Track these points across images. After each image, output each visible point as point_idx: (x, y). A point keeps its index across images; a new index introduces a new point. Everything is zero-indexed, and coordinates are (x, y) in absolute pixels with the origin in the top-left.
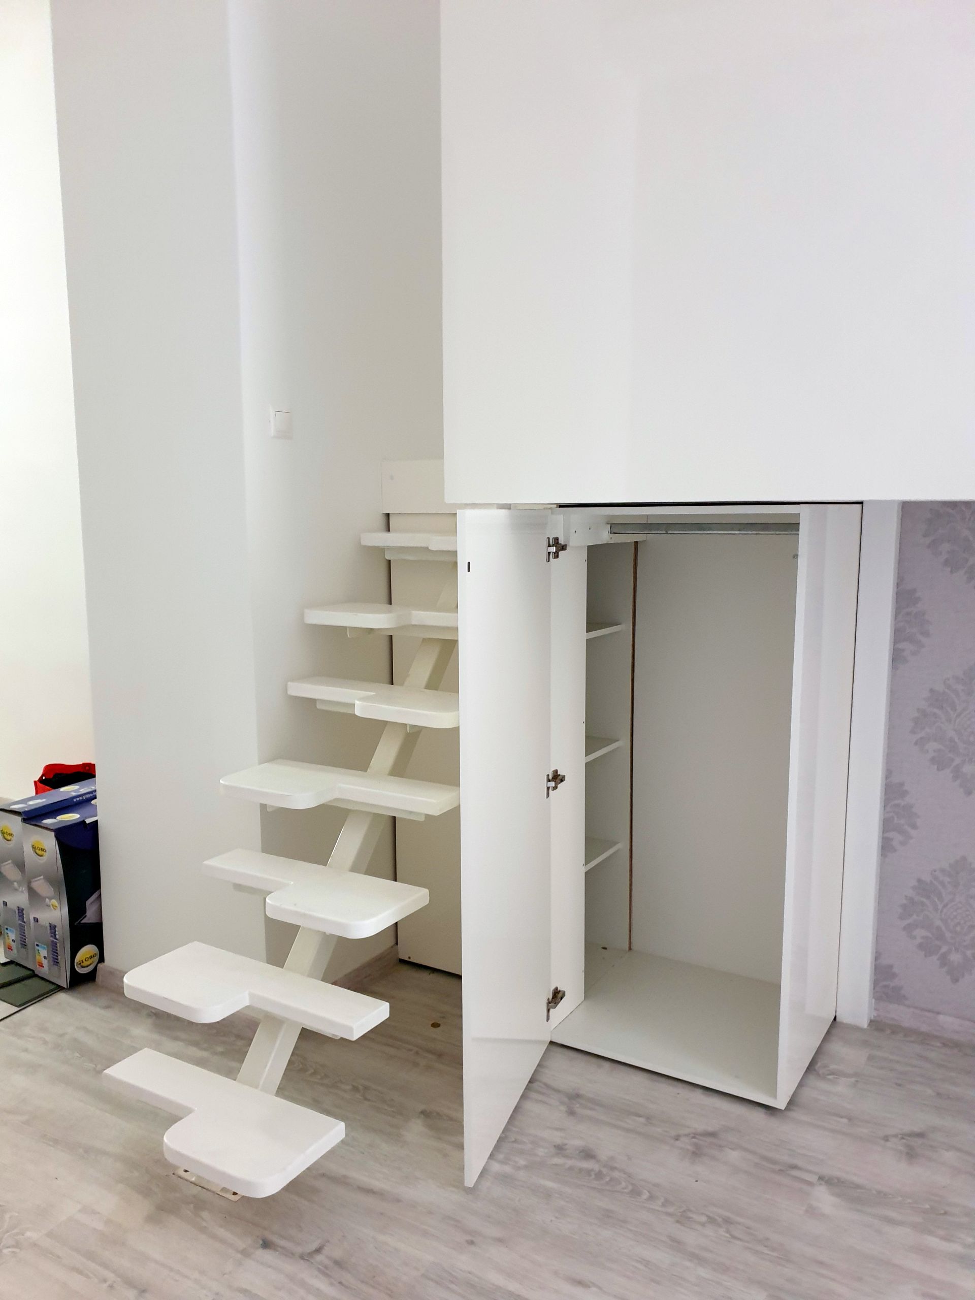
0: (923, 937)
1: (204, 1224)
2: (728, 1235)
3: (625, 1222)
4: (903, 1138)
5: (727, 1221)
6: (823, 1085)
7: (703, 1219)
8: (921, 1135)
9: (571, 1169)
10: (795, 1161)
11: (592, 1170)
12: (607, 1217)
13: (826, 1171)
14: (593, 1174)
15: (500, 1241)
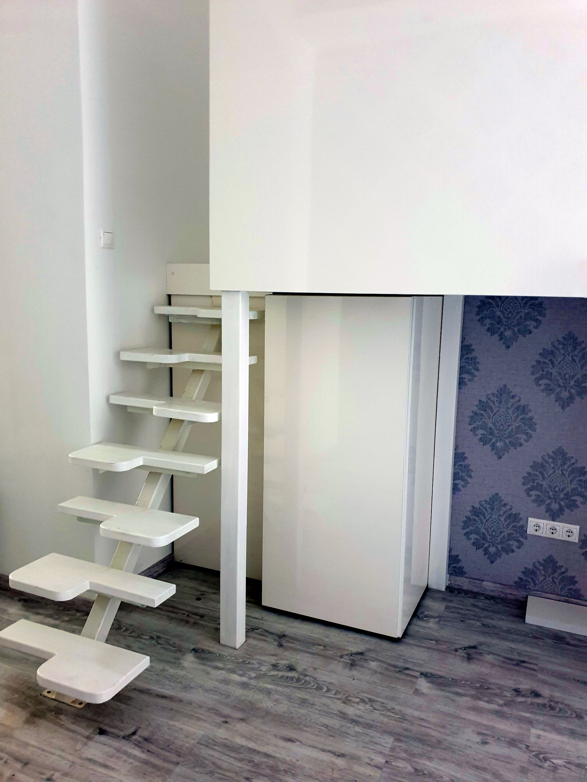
0: (475, 539)
1: (62, 723)
2: (372, 708)
3: (313, 704)
4: (465, 650)
5: (371, 700)
6: (421, 623)
7: (358, 700)
8: (474, 647)
9: (282, 677)
10: (407, 666)
11: (294, 677)
12: (303, 702)
13: (424, 670)
14: (294, 679)
15: (242, 720)
